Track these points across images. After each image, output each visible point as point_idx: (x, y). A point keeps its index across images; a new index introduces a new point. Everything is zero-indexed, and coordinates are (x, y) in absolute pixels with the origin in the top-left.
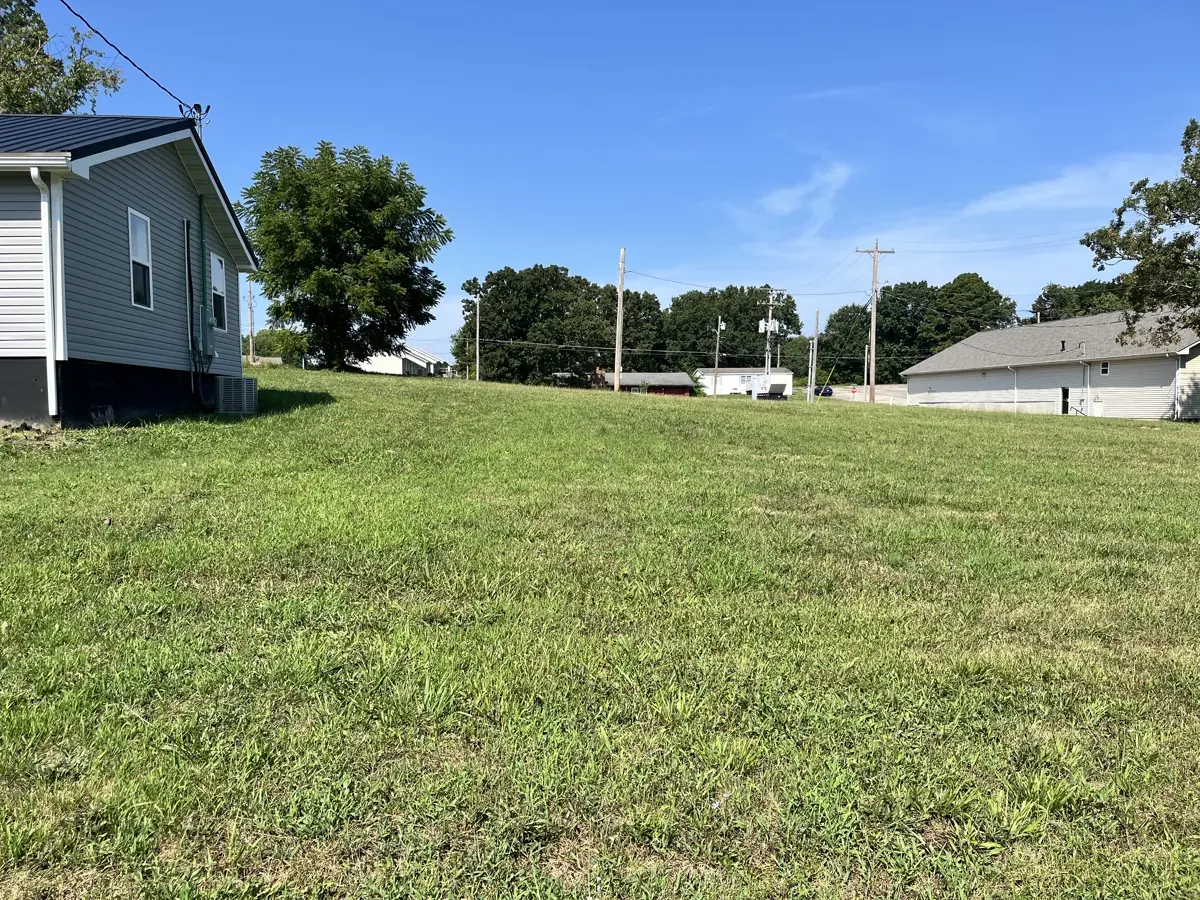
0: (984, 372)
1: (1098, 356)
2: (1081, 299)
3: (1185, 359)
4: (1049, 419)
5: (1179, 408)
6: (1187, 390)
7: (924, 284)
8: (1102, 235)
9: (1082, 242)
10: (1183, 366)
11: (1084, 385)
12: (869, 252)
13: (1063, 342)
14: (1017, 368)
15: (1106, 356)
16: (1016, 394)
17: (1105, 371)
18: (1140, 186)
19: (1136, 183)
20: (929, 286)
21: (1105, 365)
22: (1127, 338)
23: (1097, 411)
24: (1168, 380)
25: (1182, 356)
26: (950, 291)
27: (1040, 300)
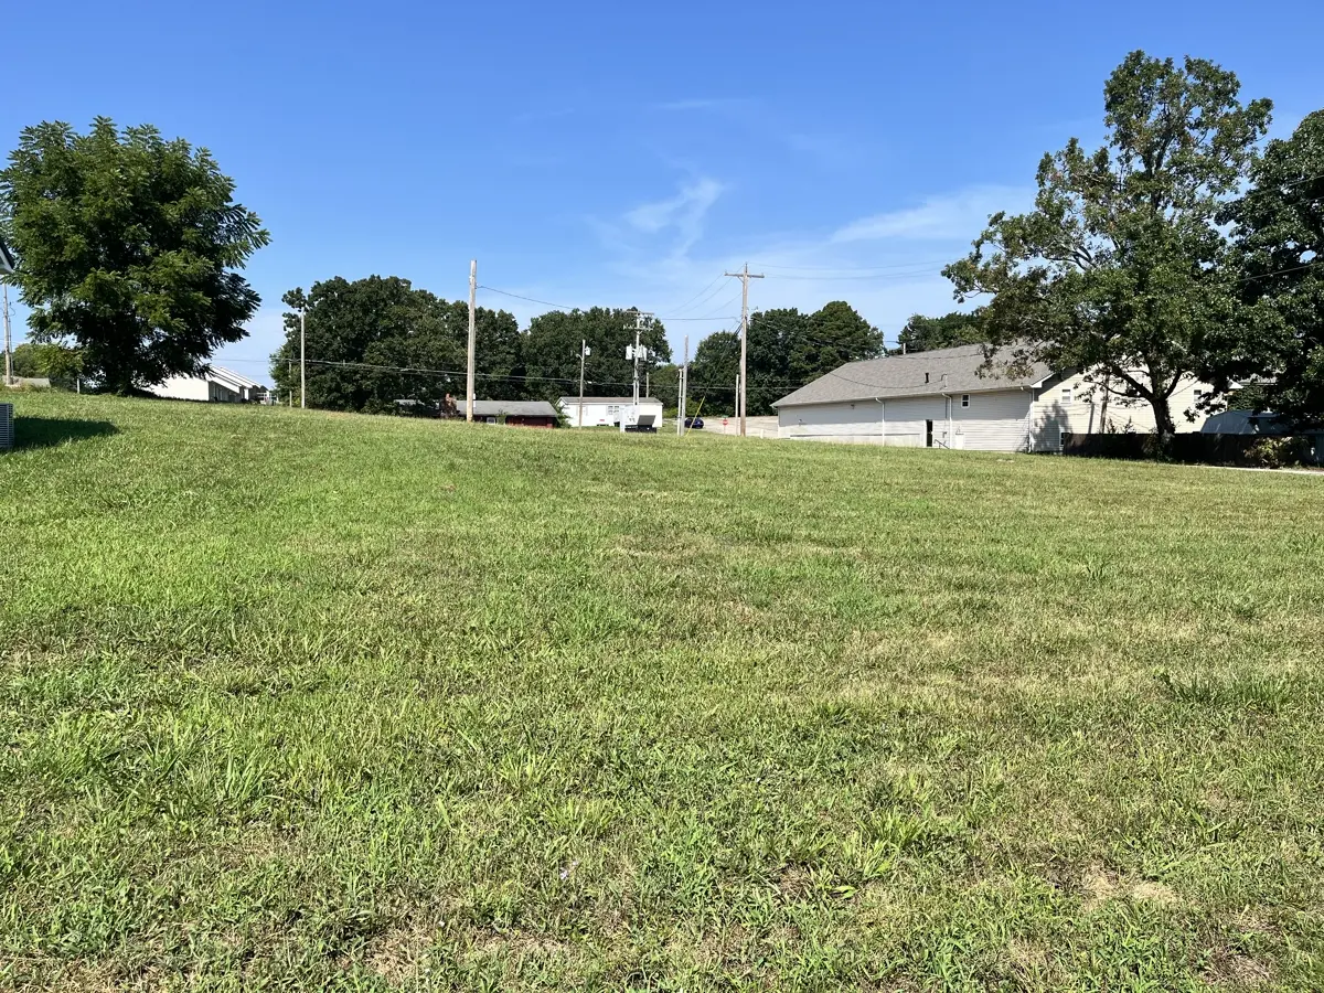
0: (853, 403)
1: (959, 389)
2: (944, 331)
3: (1038, 392)
4: (914, 452)
5: (1032, 441)
6: (1040, 423)
7: (794, 311)
8: (961, 266)
9: (943, 274)
10: (1037, 399)
11: (946, 418)
12: (738, 276)
13: (927, 374)
14: (884, 400)
15: (967, 389)
16: (884, 426)
17: (965, 404)
18: (997, 219)
19: (993, 216)
20: (799, 314)
21: (966, 397)
22: (985, 371)
23: (958, 444)
24: (1022, 413)
25: (1036, 389)
26: (819, 319)
27: (906, 331)
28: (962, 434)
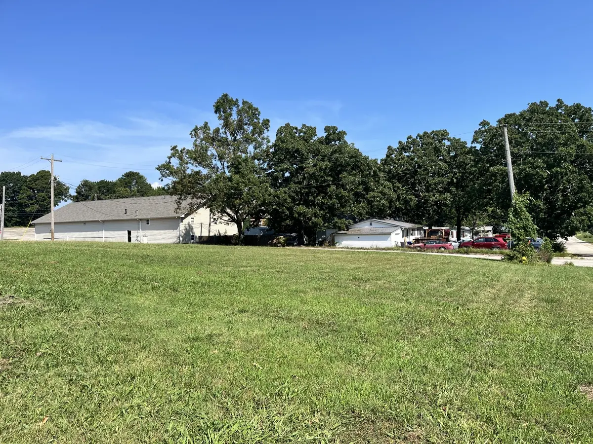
1: (145, 217)
5: (181, 239)
7: (19, 173)
9: (157, 169)
11: (138, 229)
12: (48, 160)
13: (126, 210)
14: (104, 221)
15: (149, 217)
16: (104, 233)
17: (148, 223)
20: (22, 175)
21: (148, 220)
23: (145, 241)
24: (176, 227)
25: (182, 218)
26: (35, 178)
27: (79, 187)
28: (146, 237)
